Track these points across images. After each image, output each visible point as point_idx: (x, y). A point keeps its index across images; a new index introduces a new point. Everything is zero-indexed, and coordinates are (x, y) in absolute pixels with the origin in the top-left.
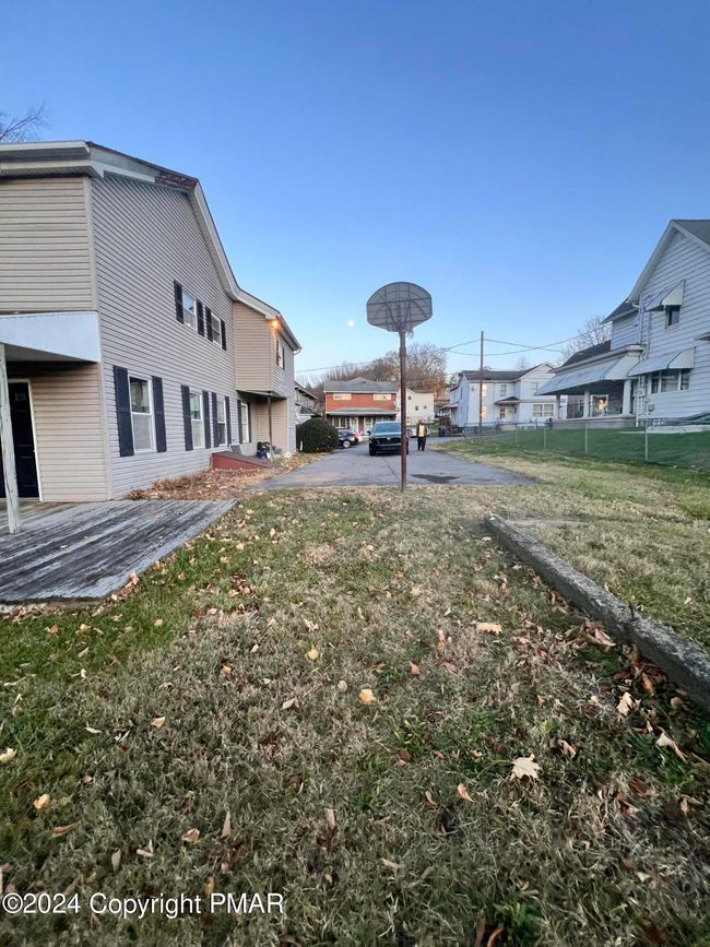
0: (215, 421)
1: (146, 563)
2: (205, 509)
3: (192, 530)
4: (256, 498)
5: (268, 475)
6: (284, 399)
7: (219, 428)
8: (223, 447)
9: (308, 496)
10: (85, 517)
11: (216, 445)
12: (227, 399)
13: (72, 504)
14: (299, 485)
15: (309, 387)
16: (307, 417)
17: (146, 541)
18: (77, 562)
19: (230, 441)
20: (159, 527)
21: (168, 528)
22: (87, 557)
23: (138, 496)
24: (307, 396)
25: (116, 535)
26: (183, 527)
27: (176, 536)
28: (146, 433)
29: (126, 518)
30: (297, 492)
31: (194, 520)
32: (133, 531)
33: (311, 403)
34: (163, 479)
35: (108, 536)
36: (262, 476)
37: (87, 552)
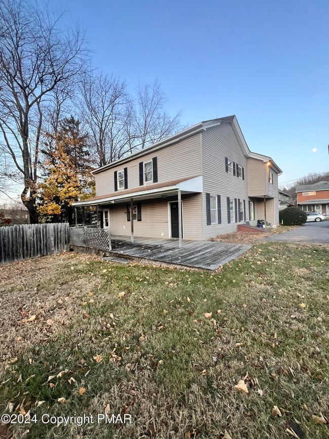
0: (239, 211)
1: (224, 262)
2: (240, 247)
3: (236, 254)
4: (262, 245)
5: (266, 235)
6: (272, 198)
7: (241, 214)
8: (242, 222)
9: (290, 246)
10: (198, 246)
11: (239, 221)
12: (244, 201)
13: (193, 241)
14: (285, 241)
15: (285, 190)
16: (285, 207)
17: (220, 256)
18: (201, 259)
19: (245, 220)
20: (223, 252)
21: (227, 252)
22: (204, 258)
23: (212, 240)
24: (285, 195)
25: (210, 252)
26: (233, 252)
27: (231, 255)
28: (215, 216)
29: (211, 247)
30: (284, 244)
31: (237, 250)
32: (215, 252)
33: (287, 199)
34: (220, 234)
35: (207, 252)
36: (263, 235)
37: (203, 256)
